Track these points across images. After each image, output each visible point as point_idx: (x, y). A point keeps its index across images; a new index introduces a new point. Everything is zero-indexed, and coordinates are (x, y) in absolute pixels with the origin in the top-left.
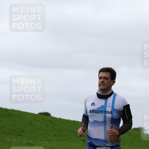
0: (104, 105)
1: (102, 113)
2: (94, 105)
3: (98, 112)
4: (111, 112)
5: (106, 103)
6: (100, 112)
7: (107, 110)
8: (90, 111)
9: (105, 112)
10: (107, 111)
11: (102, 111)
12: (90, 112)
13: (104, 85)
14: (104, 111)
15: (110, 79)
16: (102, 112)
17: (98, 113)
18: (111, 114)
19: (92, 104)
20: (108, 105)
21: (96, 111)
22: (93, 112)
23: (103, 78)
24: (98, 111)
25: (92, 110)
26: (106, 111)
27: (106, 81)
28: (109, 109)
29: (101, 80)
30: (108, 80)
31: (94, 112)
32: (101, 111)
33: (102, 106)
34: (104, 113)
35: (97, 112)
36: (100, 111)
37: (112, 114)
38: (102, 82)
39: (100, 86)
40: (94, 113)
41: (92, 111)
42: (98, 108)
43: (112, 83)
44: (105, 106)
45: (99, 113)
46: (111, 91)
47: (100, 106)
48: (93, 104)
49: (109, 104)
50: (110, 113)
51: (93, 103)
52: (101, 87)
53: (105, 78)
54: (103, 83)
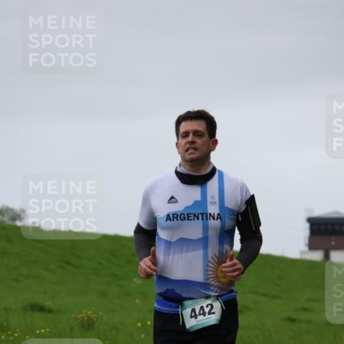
0: (199, 198)
1: (198, 219)
2: (176, 202)
3: (188, 217)
4: (218, 214)
5: (204, 195)
6: (192, 218)
7: (209, 212)
8: (168, 215)
9: (205, 216)
10: (210, 214)
11: (196, 213)
12: (167, 220)
13: (196, 149)
14: (202, 214)
15: (206, 138)
16: (196, 217)
17: (188, 220)
18: (219, 220)
19: (170, 199)
20: (209, 200)
21: (182, 216)
22: (176, 218)
23: (191, 135)
24: (188, 214)
25: (173, 215)
26: (207, 214)
27: (199, 141)
28: (213, 209)
29: (190, 138)
30: (204, 139)
31: (178, 218)
32: (194, 215)
33: (196, 202)
34: (203, 219)
35: (185, 218)
36: (192, 216)
37: (221, 220)
38: (192, 142)
39: (187, 153)
40: (177, 220)
41: (173, 217)
42: (186, 208)
43: (211, 144)
44: (203, 202)
45: (191, 220)
47: (191, 203)
48: (172, 200)
49: (212, 197)
50: (217, 218)
51: (172, 197)
52: (190, 154)
53: (196, 133)
54: (193, 146)
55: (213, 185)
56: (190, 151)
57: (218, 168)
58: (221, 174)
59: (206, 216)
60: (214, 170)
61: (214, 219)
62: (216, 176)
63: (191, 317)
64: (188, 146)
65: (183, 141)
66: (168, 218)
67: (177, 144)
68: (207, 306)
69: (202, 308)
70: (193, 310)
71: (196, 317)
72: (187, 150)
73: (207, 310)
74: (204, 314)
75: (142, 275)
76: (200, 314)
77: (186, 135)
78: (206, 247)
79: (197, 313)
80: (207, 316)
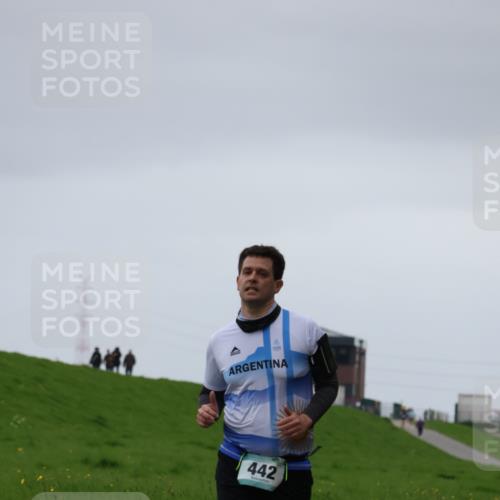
0: (262, 345)
1: (262, 367)
2: (239, 352)
4: (284, 361)
5: (267, 341)
7: (273, 358)
8: (232, 368)
10: (274, 361)
11: (260, 362)
12: (231, 373)
13: (256, 290)
14: (266, 361)
15: (271, 277)
16: (260, 365)
18: (284, 367)
20: (273, 345)
21: (246, 367)
22: (239, 369)
23: (254, 273)
25: (236, 367)
26: (270, 361)
27: (261, 281)
28: (277, 355)
29: (252, 277)
30: (268, 279)
31: (241, 370)
32: (258, 363)
33: (259, 349)
34: (266, 366)
35: (248, 369)
37: (287, 366)
38: (254, 282)
39: (246, 293)
40: (241, 372)
41: (236, 370)
42: (249, 357)
43: (276, 286)
44: (266, 348)
45: (255, 369)
46: (274, 307)
47: (253, 352)
49: (276, 342)
50: (282, 365)
51: (235, 349)
52: (249, 294)
53: (260, 272)
54: (254, 285)
55: (276, 327)
56: (251, 291)
57: (283, 307)
58: (286, 313)
59: (269, 364)
60: (278, 309)
61: (278, 365)
62: (281, 315)
63: (249, 470)
64: (248, 285)
65: (244, 279)
66: (232, 371)
67: (238, 279)
68: (270, 468)
69: (264, 467)
70: (255, 465)
71: (253, 472)
72: (247, 289)
73: (268, 471)
74: (263, 474)
75: (201, 423)
76: (259, 472)
77: (248, 271)
78: (273, 398)
79: (258, 468)
80: (265, 478)
